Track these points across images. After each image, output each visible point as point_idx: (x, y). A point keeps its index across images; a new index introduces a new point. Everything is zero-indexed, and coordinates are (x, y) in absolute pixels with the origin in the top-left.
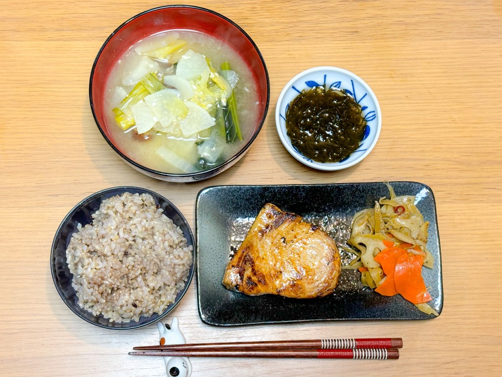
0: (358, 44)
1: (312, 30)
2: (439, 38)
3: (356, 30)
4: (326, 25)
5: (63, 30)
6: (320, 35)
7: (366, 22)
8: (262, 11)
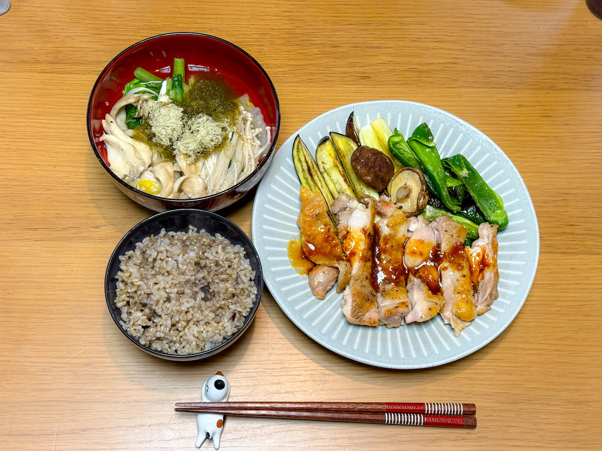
0: (369, 89)
1: (322, 74)
2: (453, 86)
3: (367, 75)
4: (336, 69)
5: (58, 63)
6: (329, 79)
7: (378, 67)
8: (270, 53)
